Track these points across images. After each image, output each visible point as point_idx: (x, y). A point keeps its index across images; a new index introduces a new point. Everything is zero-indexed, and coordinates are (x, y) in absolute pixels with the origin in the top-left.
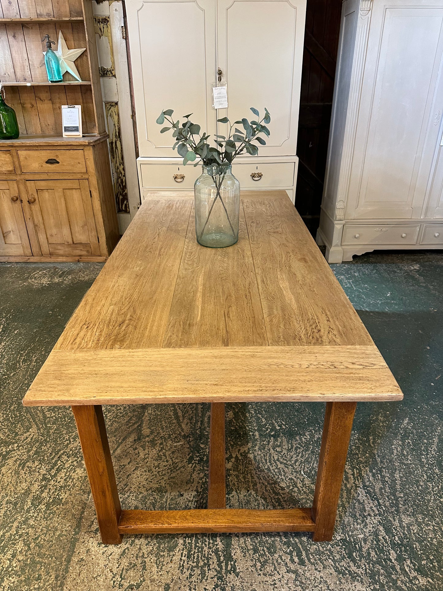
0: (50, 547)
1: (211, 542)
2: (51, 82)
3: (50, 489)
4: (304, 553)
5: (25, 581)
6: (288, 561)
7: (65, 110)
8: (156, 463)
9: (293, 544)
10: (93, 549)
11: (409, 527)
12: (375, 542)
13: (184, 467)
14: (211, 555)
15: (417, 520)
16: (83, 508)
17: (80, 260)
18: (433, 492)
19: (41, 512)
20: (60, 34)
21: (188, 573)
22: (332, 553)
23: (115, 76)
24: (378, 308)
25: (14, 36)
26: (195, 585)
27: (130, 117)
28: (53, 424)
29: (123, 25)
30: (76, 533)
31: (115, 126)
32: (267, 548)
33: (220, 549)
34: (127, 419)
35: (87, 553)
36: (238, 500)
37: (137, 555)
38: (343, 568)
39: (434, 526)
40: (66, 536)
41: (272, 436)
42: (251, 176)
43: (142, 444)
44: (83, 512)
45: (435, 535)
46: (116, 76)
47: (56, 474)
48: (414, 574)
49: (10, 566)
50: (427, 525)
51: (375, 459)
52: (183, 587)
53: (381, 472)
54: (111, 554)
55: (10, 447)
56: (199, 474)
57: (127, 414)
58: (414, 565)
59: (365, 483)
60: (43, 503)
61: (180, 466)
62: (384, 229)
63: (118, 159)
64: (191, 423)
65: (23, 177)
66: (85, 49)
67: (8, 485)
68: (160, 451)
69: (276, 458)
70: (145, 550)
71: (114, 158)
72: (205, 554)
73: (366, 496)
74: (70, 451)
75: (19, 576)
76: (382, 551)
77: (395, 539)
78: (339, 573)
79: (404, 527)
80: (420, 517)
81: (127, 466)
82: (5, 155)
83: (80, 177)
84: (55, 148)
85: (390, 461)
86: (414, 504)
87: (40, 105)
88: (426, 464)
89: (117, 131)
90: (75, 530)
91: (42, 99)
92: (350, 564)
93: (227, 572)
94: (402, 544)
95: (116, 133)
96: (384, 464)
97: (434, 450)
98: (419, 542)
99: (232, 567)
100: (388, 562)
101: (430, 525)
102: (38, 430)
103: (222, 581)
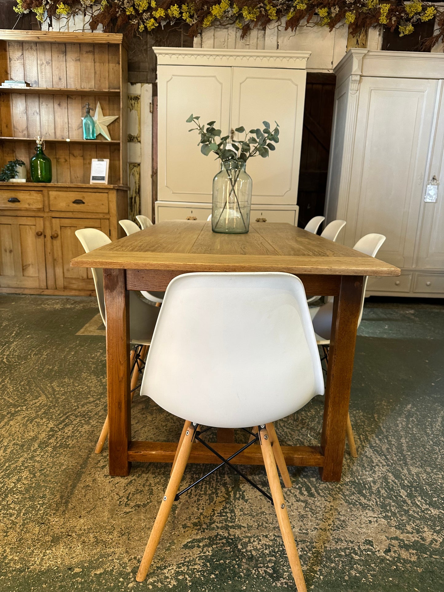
0: (55, 476)
1: (219, 478)
2: (86, 139)
3: (57, 437)
4: (313, 490)
5: (29, 498)
6: (297, 493)
7: (95, 163)
8: (164, 424)
9: (302, 482)
10: (99, 479)
11: (418, 475)
12: (384, 484)
14: (219, 486)
15: (425, 471)
16: (89, 451)
17: (92, 294)
18: (440, 452)
19: (48, 452)
20: (98, 104)
21: (196, 498)
22: (341, 490)
23: (140, 142)
24: (377, 335)
25: (59, 105)
26: (203, 507)
27: (150, 176)
28: (62, 395)
29: (151, 102)
30: (82, 468)
31: (136, 184)
33: (228, 483)
35: (93, 481)
37: (144, 484)
38: (354, 501)
40: (72, 469)
42: (256, 220)
43: (149, 411)
44: (90, 454)
46: (141, 142)
47: (63, 428)
48: (425, 507)
49: (15, 487)
50: (436, 474)
51: (381, 429)
52: (190, 507)
53: (387, 438)
54: (118, 483)
55: (19, 408)
58: (426, 501)
59: (372, 444)
60: (50, 446)
65: (50, 214)
66: (117, 117)
67: (15, 433)
70: (152, 481)
71: (132, 211)
73: (374, 453)
74: (79, 413)
75: (24, 494)
76: (392, 490)
77: (404, 482)
78: (350, 504)
79: (413, 475)
80: (429, 469)
81: (135, 425)
82: (37, 195)
83: (102, 217)
84: (82, 190)
85: (396, 431)
86: (422, 460)
87: (73, 161)
88: (431, 434)
89: (137, 188)
90: (81, 465)
91: (75, 154)
92: (360, 498)
93: (235, 499)
94: (412, 486)
95: (136, 189)
96: (390, 433)
97: (439, 426)
98: (428, 485)
99: (240, 496)
100: (399, 498)
101: (439, 474)
102: (47, 398)
103: (231, 505)
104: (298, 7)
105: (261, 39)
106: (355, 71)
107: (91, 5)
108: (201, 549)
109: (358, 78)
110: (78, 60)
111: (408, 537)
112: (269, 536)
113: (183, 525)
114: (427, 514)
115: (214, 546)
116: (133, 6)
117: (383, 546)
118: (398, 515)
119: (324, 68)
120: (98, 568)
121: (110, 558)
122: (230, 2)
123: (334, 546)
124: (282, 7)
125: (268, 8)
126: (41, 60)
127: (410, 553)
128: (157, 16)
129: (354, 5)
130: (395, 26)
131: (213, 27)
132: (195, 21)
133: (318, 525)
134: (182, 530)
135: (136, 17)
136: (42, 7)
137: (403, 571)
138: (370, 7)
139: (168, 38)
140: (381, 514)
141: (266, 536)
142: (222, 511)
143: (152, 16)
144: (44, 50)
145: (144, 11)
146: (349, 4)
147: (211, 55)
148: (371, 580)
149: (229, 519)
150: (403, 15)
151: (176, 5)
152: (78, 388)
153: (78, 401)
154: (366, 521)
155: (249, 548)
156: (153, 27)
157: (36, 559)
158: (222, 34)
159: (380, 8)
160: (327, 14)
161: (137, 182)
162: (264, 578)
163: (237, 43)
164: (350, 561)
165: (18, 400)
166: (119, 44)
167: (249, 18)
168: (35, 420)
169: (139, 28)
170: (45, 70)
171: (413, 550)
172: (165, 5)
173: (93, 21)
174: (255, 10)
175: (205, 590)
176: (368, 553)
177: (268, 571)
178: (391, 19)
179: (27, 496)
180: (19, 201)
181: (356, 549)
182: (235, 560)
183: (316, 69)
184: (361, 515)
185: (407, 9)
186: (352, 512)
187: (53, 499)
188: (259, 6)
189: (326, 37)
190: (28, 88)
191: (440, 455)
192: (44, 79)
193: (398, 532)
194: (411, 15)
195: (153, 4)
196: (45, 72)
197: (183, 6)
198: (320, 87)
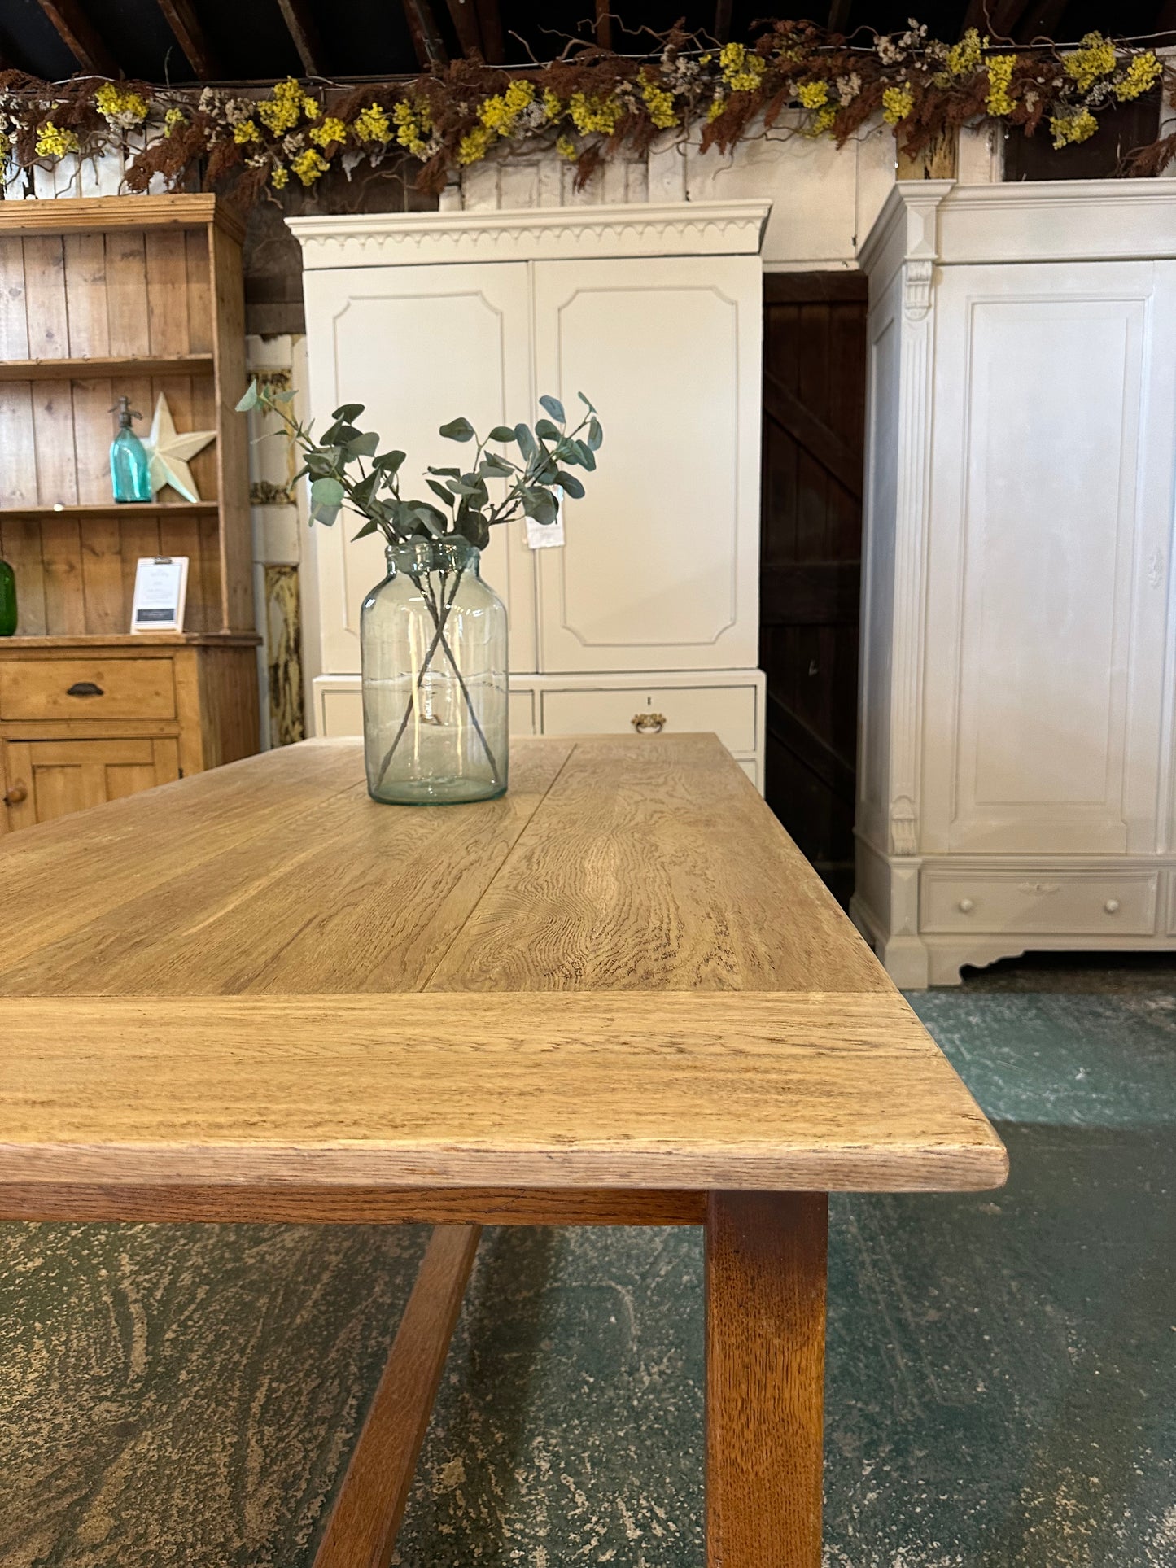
2: (121, 503)
7: (144, 569)
20: (161, 400)
23: (294, 503)
25: (49, 408)
31: (287, 626)
34: (43, 1472)
42: (633, 722)
46: (299, 502)
57: (52, 1452)
62: (1047, 887)
63: (288, 707)
65: (1, 731)
71: (278, 705)
83: (157, 731)
84: (96, 655)
87: (91, 566)
89: (292, 635)
91: (98, 549)
95: (288, 641)
104: (735, 86)
105: (637, 185)
106: (916, 251)
107: (138, 125)
109: (926, 270)
110: (100, 279)
116: (255, 118)
119: (832, 256)
122: (533, 87)
124: (689, 91)
125: (646, 96)
128: (324, 141)
129: (907, 68)
130: (1037, 117)
131: (494, 165)
132: (436, 148)
135: (263, 149)
138: (955, 71)
139: (364, 203)
143: (309, 143)
144: (4, 258)
145: (288, 131)
146: (889, 66)
150: (1058, 83)
151: (375, 105)
156: (315, 173)
158: (520, 179)
159: (986, 71)
160: (825, 99)
161: (291, 620)
163: (567, 200)
166: (204, 225)
167: (590, 127)
169: (271, 178)
170: (7, 313)
172: (345, 109)
173: (135, 167)
174: (608, 103)
178: (1021, 99)
183: (805, 261)
185: (1072, 69)
188: (618, 90)
189: (827, 164)
192: (4, 339)
194: (1085, 84)
195: (311, 108)
196: (7, 319)
197: (398, 107)
198: (823, 312)
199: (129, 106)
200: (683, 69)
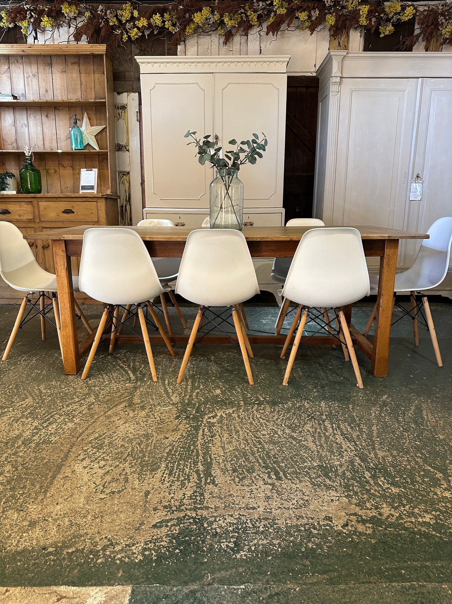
0: (36, 469)
1: (193, 465)
2: (75, 149)
3: (40, 435)
4: (281, 474)
5: (10, 489)
6: (266, 477)
7: (84, 172)
8: (145, 420)
9: (271, 467)
10: (78, 470)
11: (384, 458)
12: (350, 467)
13: (170, 422)
14: (192, 473)
15: (391, 454)
16: (71, 446)
18: (409, 438)
19: (31, 448)
20: (86, 114)
21: (168, 485)
22: (308, 473)
23: (128, 150)
25: (47, 116)
27: (140, 184)
28: (48, 397)
29: (138, 111)
30: (63, 461)
32: (247, 470)
33: (201, 470)
34: (119, 394)
35: (72, 472)
36: (221, 441)
37: (120, 473)
38: (319, 482)
39: (408, 458)
40: (53, 462)
41: (256, 404)
42: (244, 224)
43: (132, 408)
44: (72, 449)
45: (409, 463)
46: (130, 150)
47: (47, 426)
48: (387, 486)
50: (401, 457)
51: (354, 418)
52: (162, 492)
53: (359, 426)
54: (95, 473)
55: (6, 410)
56: (185, 425)
57: (119, 391)
58: (388, 481)
59: (343, 432)
60: (33, 443)
61: (167, 420)
63: (126, 220)
64: (180, 396)
65: (40, 225)
66: (105, 126)
68: (148, 413)
69: (259, 416)
70: (128, 470)
71: (123, 219)
72: (186, 473)
73: (344, 440)
74: (63, 412)
75: (5, 486)
76: (357, 472)
77: (369, 465)
78: (315, 485)
79: (379, 458)
80: (395, 453)
81: (116, 422)
82: (27, 206)
84: (72, 200)
85: (368, 420)
86: (389, 445)
87: (62, 171)
88: (403, 422)
89: (128, 196)
90: (62, 459)
91: (64, 165)
92: (326, 480)
93: (206, 483)
94: (377, 468)
95: (126, 198)
96: (362, 421)
97: (411, 414)
98: (393, 467)
99: (211, 481)
100: (363, 479)
101: (404, 457)
102: (33, 400)
103: (201, 489)
104: (278, 12)
105: (244, 45)
106: (335, 73)
107: (75, 17)
108: (168, 528)
109: (338, 80)
110: (64, 71)
111: (366, 513)
112: (234, 515)
113: (153, 508)
114: (388, 492)
115: (181, 525)
116: (116, 16)
117: (341, 521)
118: (359, 494)
119: (307, 71)
120: (71, 547)
121: (82, 538)
122: (211, 9)
123: (295, 522)
124: (263, 12)
125: (248, 14)
126: (27, 73)
127: (366, 527)
128: (140, 25)
129: (334, 7)
130: (375, 27)
131: (196, 35)
132: (178, 29)
133: (282, 504)
134: (153, 512)
135: (119, 27)
136: (27, 21)
137: (358, 542)
138: (350, 9)
139: (152, 47)
140: (343, 493)
141: (232, 516)
142: (192, 495)
143: (135, 26)
144: (30, 63)
145: (127, 21)
146: (328, 7)
147: (193, 62)
148: (326, 551)
149: (198, 501)
150: (382, 15)
151: (158, 13)
152: (64, 390)
153: (64, 402)
154: (328, 500)
155: (214, 526)
156: (137, 37)
157: (13, 541)
158: (205, 41)
159: (360, 10)
160: (307, 17)
161: (127, 191)
162: (225, 551)
163: (220, 49)
164: (309, 535)
165: (5, 403)
166: (103, 55)
167: (230, 24)
168: (21, 420)
169: (122, 38)
170: (32, 82)
171: (370, 524)
172: (147, 14)
173: (77, 33)
174: (236, 16)
175: (169, 563)
176: (327, 527)
177: (230, 545)
178: (370, 20)
179: (8, 487)
180: (10, 213)
181: (316, 524)
182: (200, 537)
183: (299, 72)
184: (324, 495)
185: (387, 10)
186: (316, 493)
187: (33, 489)
188: (239, 12)
189: (308, 40)
190: (15, 101)
191: (409, 440)
192: (31, 92)
193: (357, 508)
194: (391, 15)
195: (136, 14)
196: (32, 85)
197: (165, 14)
198: (304, 90)
199: (73, 10)
200: (261, 5)
